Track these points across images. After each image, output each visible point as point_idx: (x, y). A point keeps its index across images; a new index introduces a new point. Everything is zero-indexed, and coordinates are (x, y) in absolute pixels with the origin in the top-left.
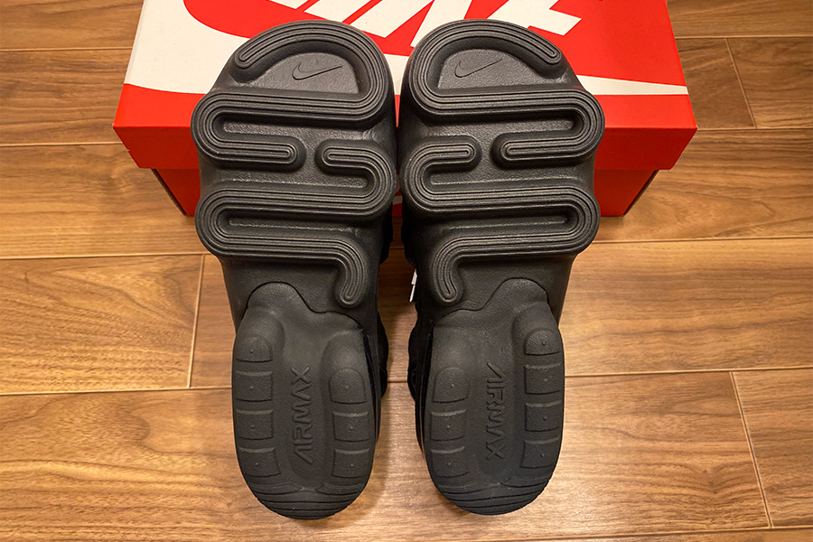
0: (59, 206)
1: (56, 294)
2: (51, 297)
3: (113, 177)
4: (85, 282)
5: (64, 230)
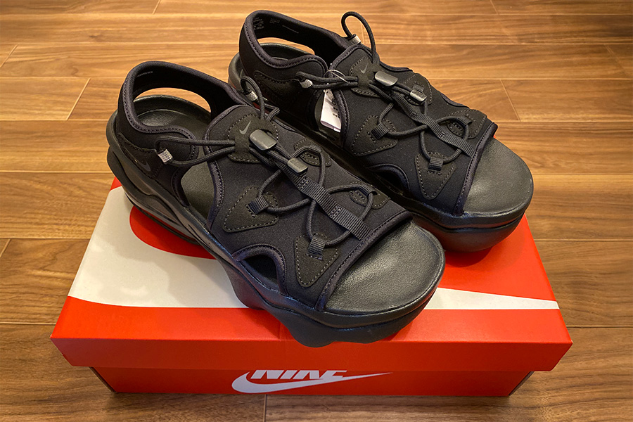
1: (88, 190)
2: (84, 191)
4: (106, 185)
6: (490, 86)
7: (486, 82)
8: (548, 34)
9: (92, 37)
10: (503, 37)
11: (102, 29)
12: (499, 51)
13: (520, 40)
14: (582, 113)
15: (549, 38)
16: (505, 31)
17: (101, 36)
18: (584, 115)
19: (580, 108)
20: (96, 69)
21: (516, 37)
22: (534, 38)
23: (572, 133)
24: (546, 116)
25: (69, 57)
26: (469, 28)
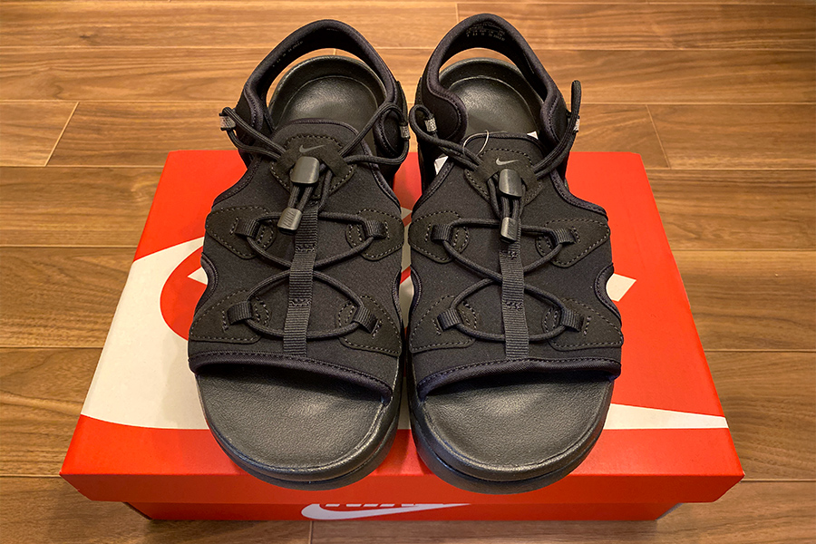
0: (85, 210)
1: (72, 274)
2: (67, 275)
3: (132, 190)
4: (97, 265)
5: (86, 227)
6: (631, 114)
7: (625, 108)
8: (715, 33)
9: (84, 37)
10: (653, 38)
11: (97, 25)
12: (647, 60)
13: (677, 43)
14: (757, 157)
15: (716, 39)
16: (657, 29)
17: (95, 36)
18: (758, 160)
19: (754, 149)
20: (88, 88)
21: (671, 39)
22: (696, 40)
23: (742, 187)
24: (706, 160)
25: (51, 69)
26: (606, 25)
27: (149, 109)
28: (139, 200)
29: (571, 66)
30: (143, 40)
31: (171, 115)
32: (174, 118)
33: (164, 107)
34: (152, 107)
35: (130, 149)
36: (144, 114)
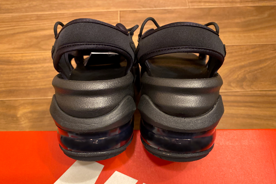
27: (20, 58)
28: (23, 122)
29: (251, 18)
30: (12, 9)
31: (33, 62)
32: (35, 63)
33: (28, 56)
34: (22, 56)
35: (13, 87)
36: (18, 62)
